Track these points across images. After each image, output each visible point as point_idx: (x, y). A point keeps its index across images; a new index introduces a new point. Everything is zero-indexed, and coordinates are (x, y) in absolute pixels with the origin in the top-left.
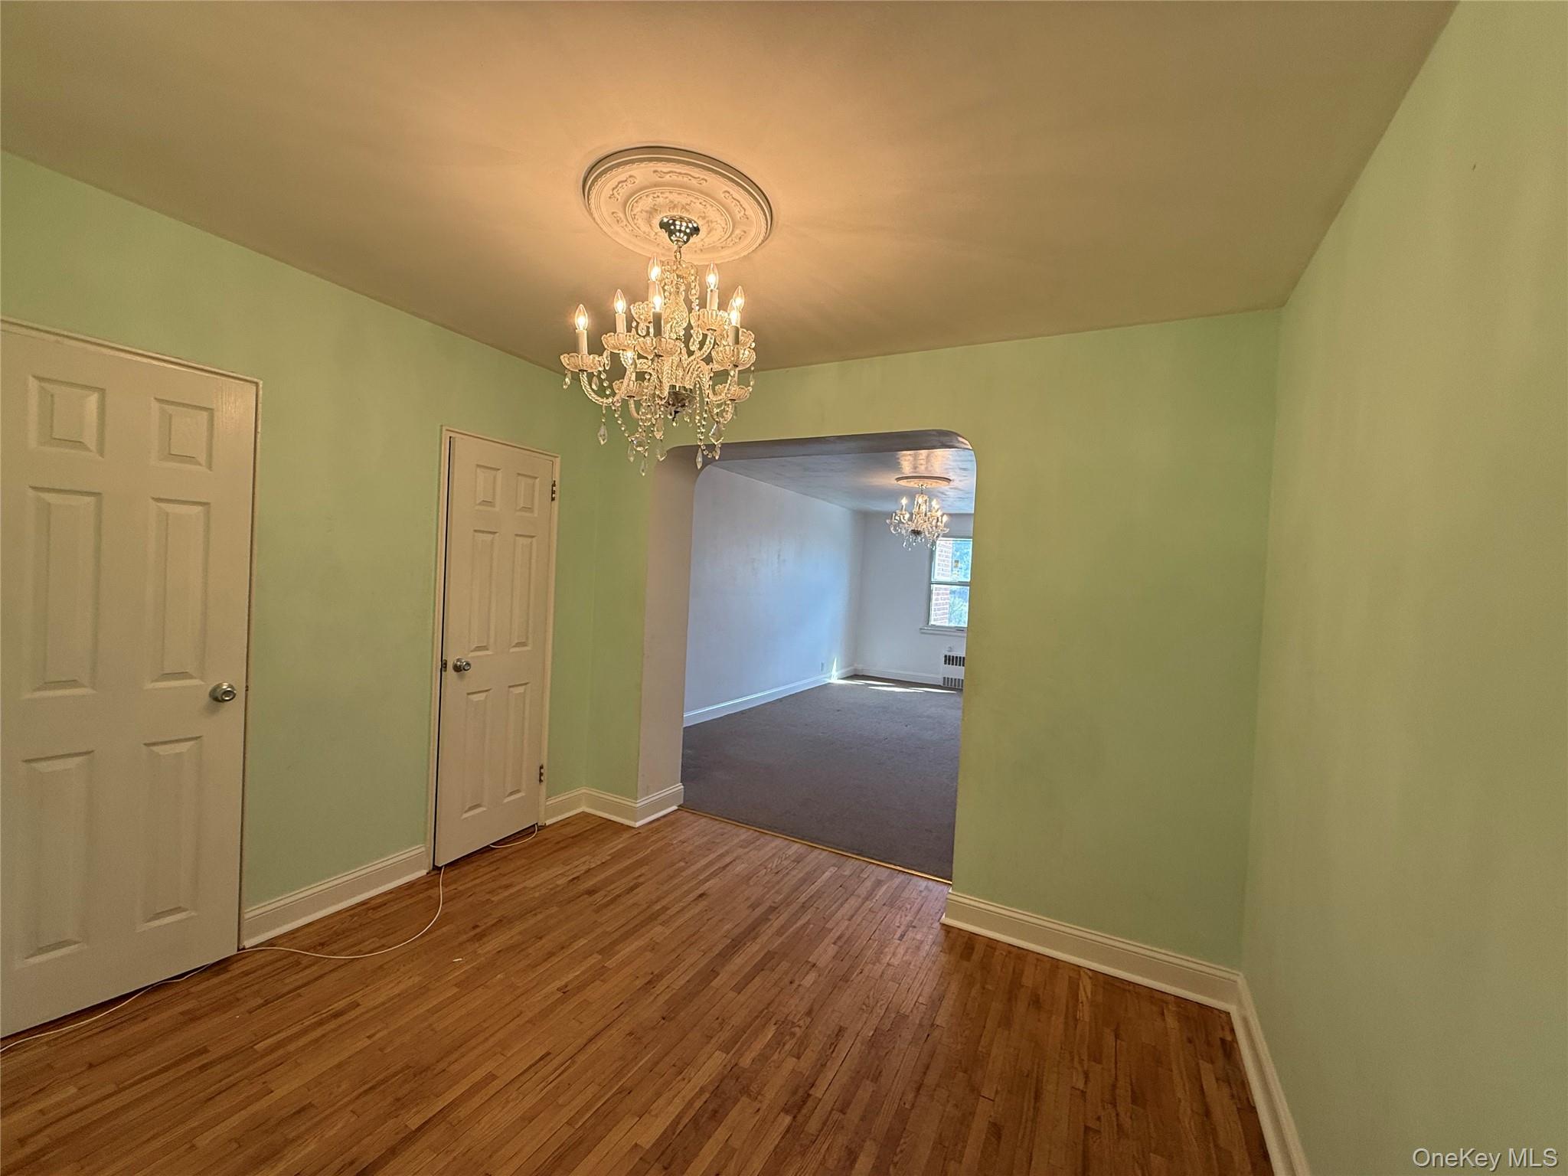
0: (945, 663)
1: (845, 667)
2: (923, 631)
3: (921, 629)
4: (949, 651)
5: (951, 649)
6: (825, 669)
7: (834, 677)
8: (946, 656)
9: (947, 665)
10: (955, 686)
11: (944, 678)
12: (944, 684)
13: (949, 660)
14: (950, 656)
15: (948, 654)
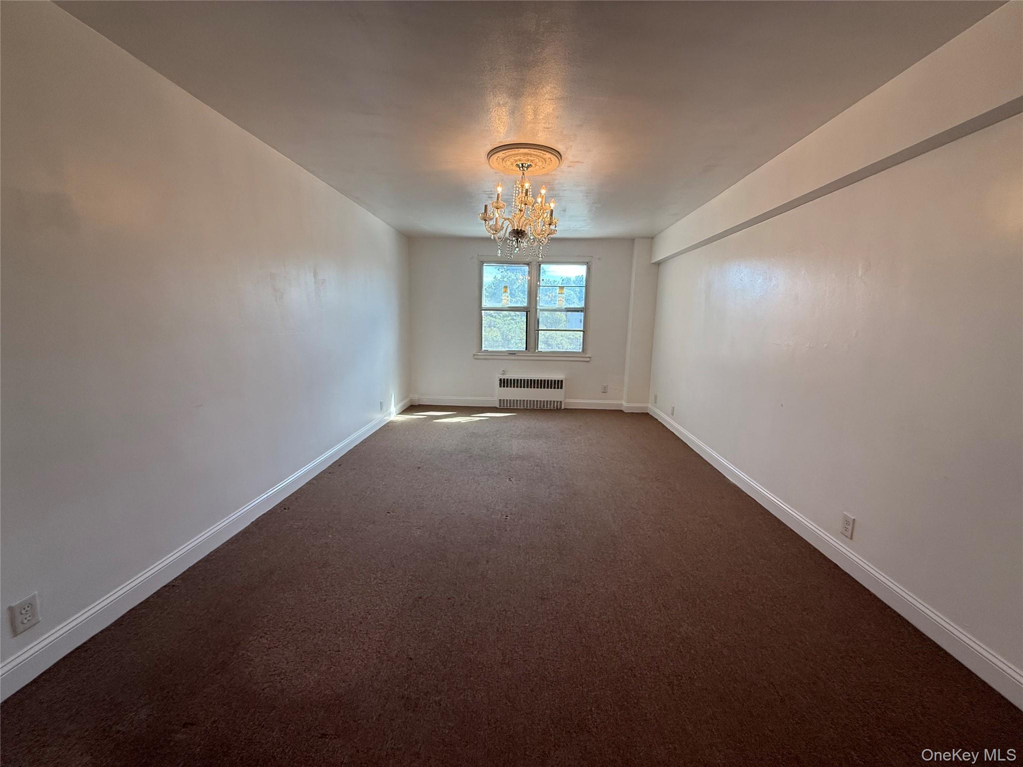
0: (500, 387)
1: (402, 401)
2: (476, 357)
3: (474, 355)
4: (503, 374)
5: (504, 373)
6: (384, 408)
7: (393, 414)
8: (501, 380)
9: (502, 388)
10: (510, 406)
11: (500, 400)
12: (500, 406)
13: (504, 383)
14: (504, 379)
15: (503, 377)
